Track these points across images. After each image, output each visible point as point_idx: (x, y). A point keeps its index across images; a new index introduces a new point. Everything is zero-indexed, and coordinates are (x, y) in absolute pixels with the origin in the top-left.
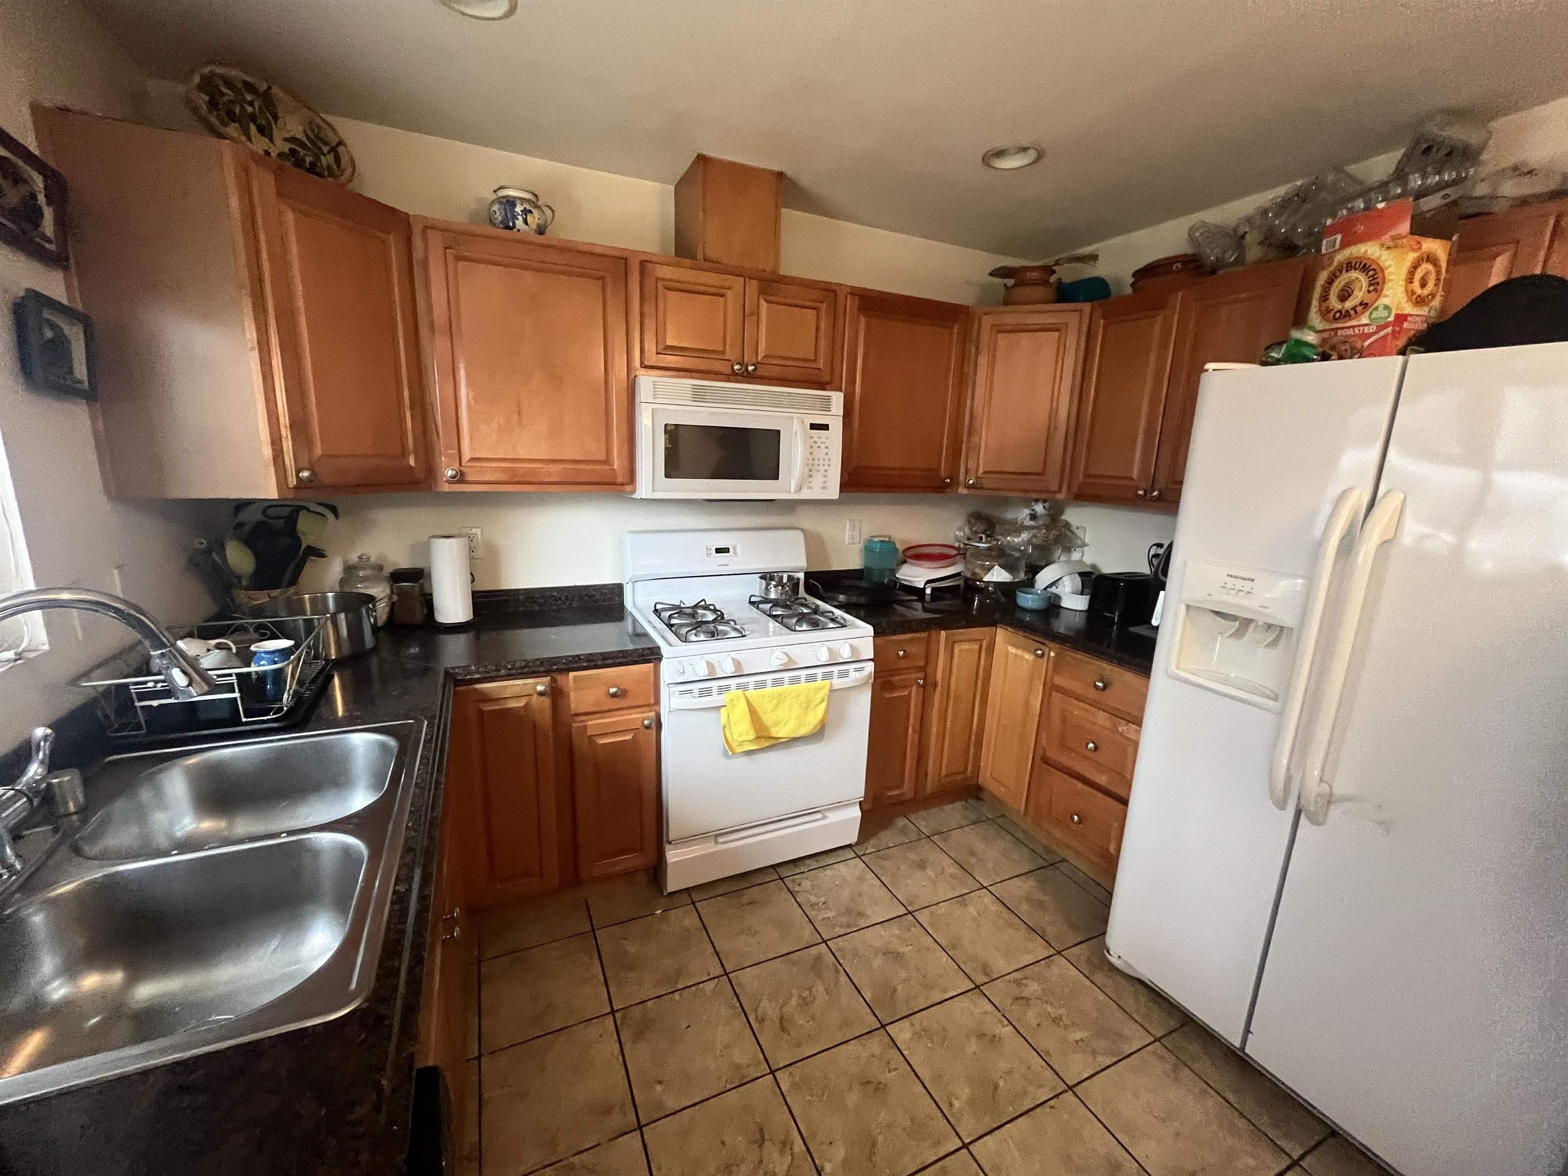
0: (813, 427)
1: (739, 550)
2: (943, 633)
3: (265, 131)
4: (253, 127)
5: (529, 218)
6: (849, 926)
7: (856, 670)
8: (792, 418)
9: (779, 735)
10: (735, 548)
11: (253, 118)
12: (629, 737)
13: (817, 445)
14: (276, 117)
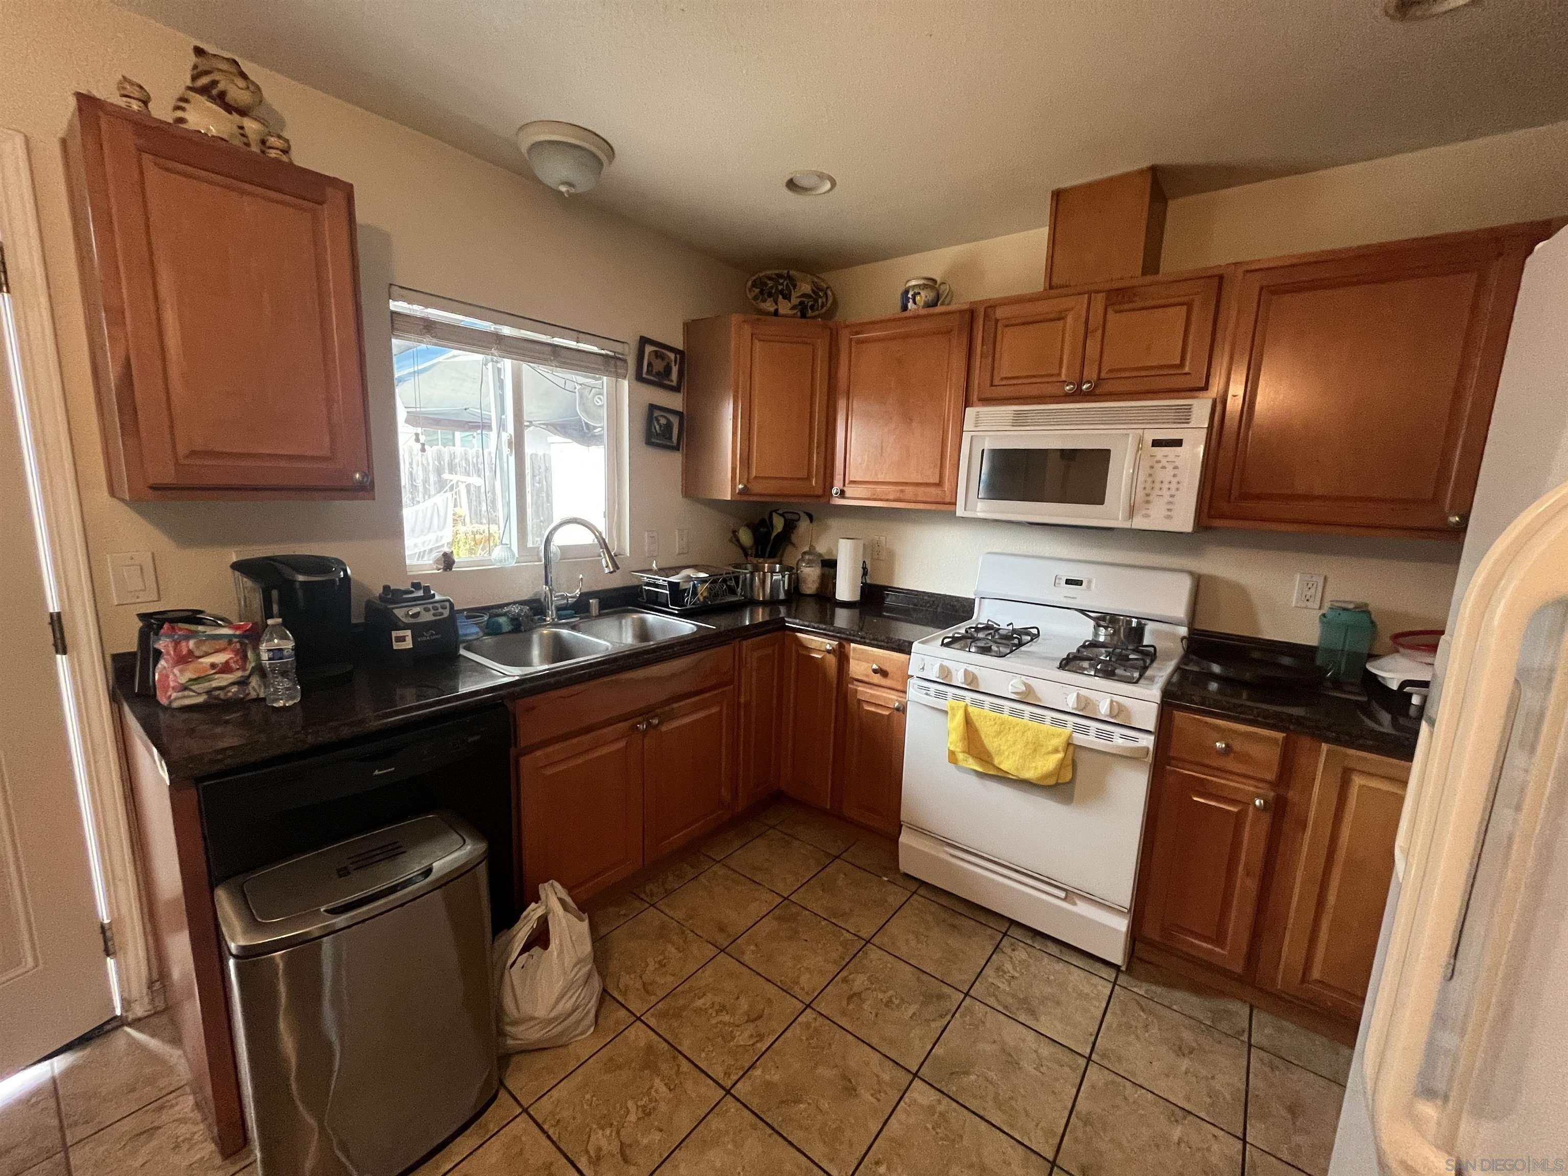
0: (1157, 443)
1: (1093, 585)
2: (1325, 747)
3: (787, 297)
4: (780, 297)
5: (918, 298)
6: (1006, 1007)
7: (1123, 737)
8: (1128, 435)
9: (1002, 767)
10: (1090, 582)
11: (781, 292)
12: (886, 713)
13: (1160, 465)
14: (795, 286)
